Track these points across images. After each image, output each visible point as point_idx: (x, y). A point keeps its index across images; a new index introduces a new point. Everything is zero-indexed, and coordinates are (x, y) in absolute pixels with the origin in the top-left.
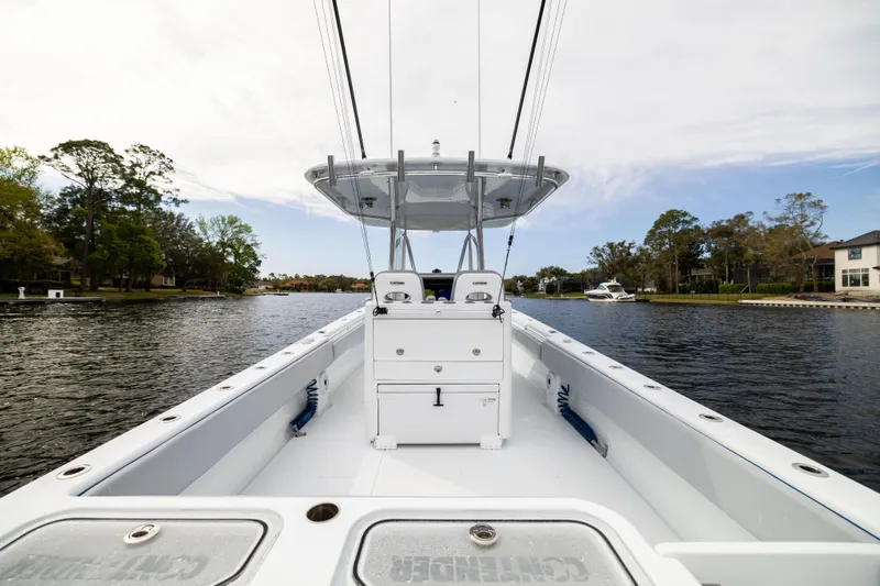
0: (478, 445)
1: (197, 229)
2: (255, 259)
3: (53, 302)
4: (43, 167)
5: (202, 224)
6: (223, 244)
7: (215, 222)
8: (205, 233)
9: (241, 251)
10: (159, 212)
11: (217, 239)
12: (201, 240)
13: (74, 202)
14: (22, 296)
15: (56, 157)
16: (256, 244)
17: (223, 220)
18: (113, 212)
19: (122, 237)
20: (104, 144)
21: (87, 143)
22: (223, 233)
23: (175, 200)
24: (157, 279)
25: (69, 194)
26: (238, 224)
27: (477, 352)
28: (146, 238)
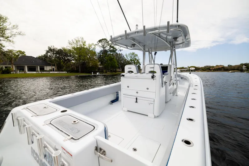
0: (147, 116)
1: (125, 57)
2: (139, 63)
3: (98, 75)
4: (96, 47)
5: (126, 55)
6: (131, 60)
7: (129, 54)
8: (127, 58)
9: (136, 62)
10: (117, 53)
11: (130, 59)
12: (126, 59)
13: (102, 53)
14: (93, 74)
15: (98, 44)
16: (139, 59)
17: (131, 54)
18: (109, 55)
19: (110, 60)
20: (106, 39)
21: (103, 39)
22: (131, 57)
23: (120, 50)
24: (118, 70)
25: (101, 52)
26: (134, 54)
27: (148, 89)
28: (114, 60)
